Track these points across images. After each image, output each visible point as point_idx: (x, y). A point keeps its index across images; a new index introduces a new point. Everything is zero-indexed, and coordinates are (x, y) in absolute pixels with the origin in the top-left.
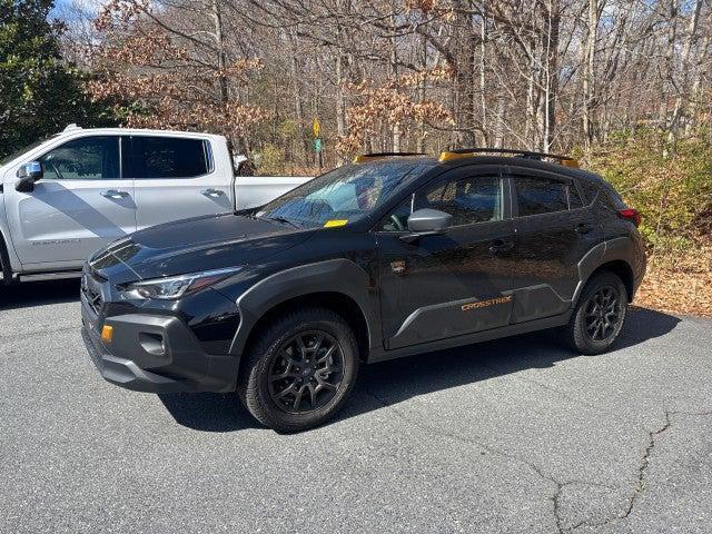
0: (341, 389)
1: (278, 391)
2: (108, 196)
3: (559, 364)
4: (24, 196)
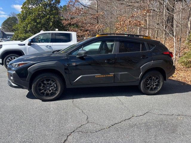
2: (47, 47)
3: (134, 96)
4: (29, 46)
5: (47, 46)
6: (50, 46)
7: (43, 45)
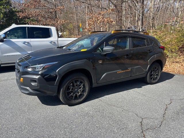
0: (85, 94)
1: (68, 95)
3: (143, 87)
5: (24, 43)
6: (28, 43)
7: (19, 42)
